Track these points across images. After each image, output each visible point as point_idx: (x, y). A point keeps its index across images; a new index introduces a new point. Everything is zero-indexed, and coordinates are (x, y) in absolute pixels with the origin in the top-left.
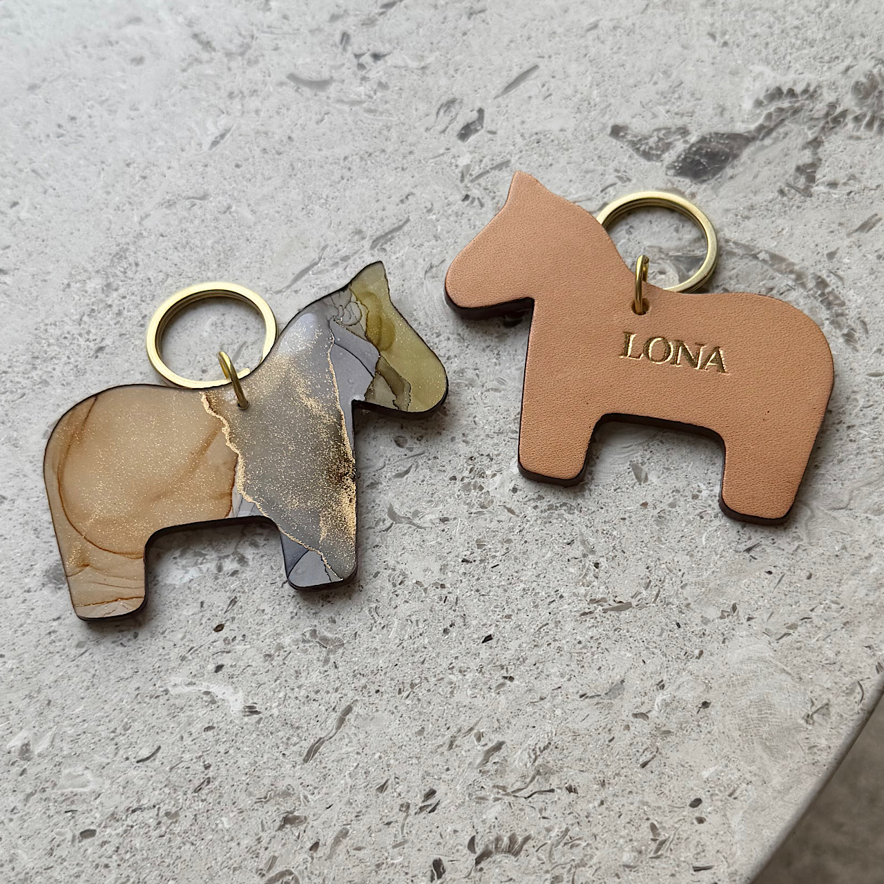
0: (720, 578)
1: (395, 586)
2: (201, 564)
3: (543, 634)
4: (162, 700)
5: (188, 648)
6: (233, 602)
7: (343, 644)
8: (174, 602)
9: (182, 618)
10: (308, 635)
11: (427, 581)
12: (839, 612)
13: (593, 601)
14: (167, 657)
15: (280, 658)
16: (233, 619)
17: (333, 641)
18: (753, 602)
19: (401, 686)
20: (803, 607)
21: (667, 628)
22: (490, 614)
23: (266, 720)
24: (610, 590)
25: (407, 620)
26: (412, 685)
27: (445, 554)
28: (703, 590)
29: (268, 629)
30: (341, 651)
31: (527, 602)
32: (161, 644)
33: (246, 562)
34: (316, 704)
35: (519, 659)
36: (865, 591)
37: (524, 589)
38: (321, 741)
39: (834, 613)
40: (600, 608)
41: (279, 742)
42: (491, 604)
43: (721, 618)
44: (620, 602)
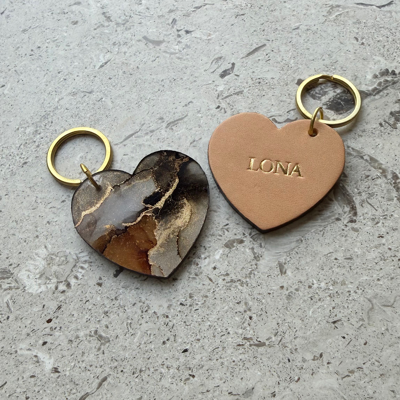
0: (316, 337)
1: (142, 312)
2: (48, 284)
3: (215, 353)
4: (13, 356)
5: (32, 330)
6: (59, 307)
7: (109, 341)
8: (30, 303)
9: (32, 312)
10: (93, 332)
11: (160, 312)
12: (379, 367)
13: (245, 338)
14: (20, 332)
15: (76, 343)
16: (57, 317)
17: (105, 338)
18: (332, 353)
19: (135, 371)
20: (359, 361)
21: (282, 360)
22: (189, 337)
23: (62, 377)
24: (255, 334)
25: (145, 333)
26: (141, 371)
27: (172, 299)
28: (306, 341)
29: (73, 326)
30: (107, 344)
31: (210, 333)
32: (19, 325)
33: (70, 287)
34: (89, 373)
35: (199, 365)
36: (395, 357)
37: (210, 326)
38: (87, 395)
39: (376, 368)
40: (248, 343)
41: (66, 391)
42: (191, 331)
43: (314, 360)
44: (260, 341)
